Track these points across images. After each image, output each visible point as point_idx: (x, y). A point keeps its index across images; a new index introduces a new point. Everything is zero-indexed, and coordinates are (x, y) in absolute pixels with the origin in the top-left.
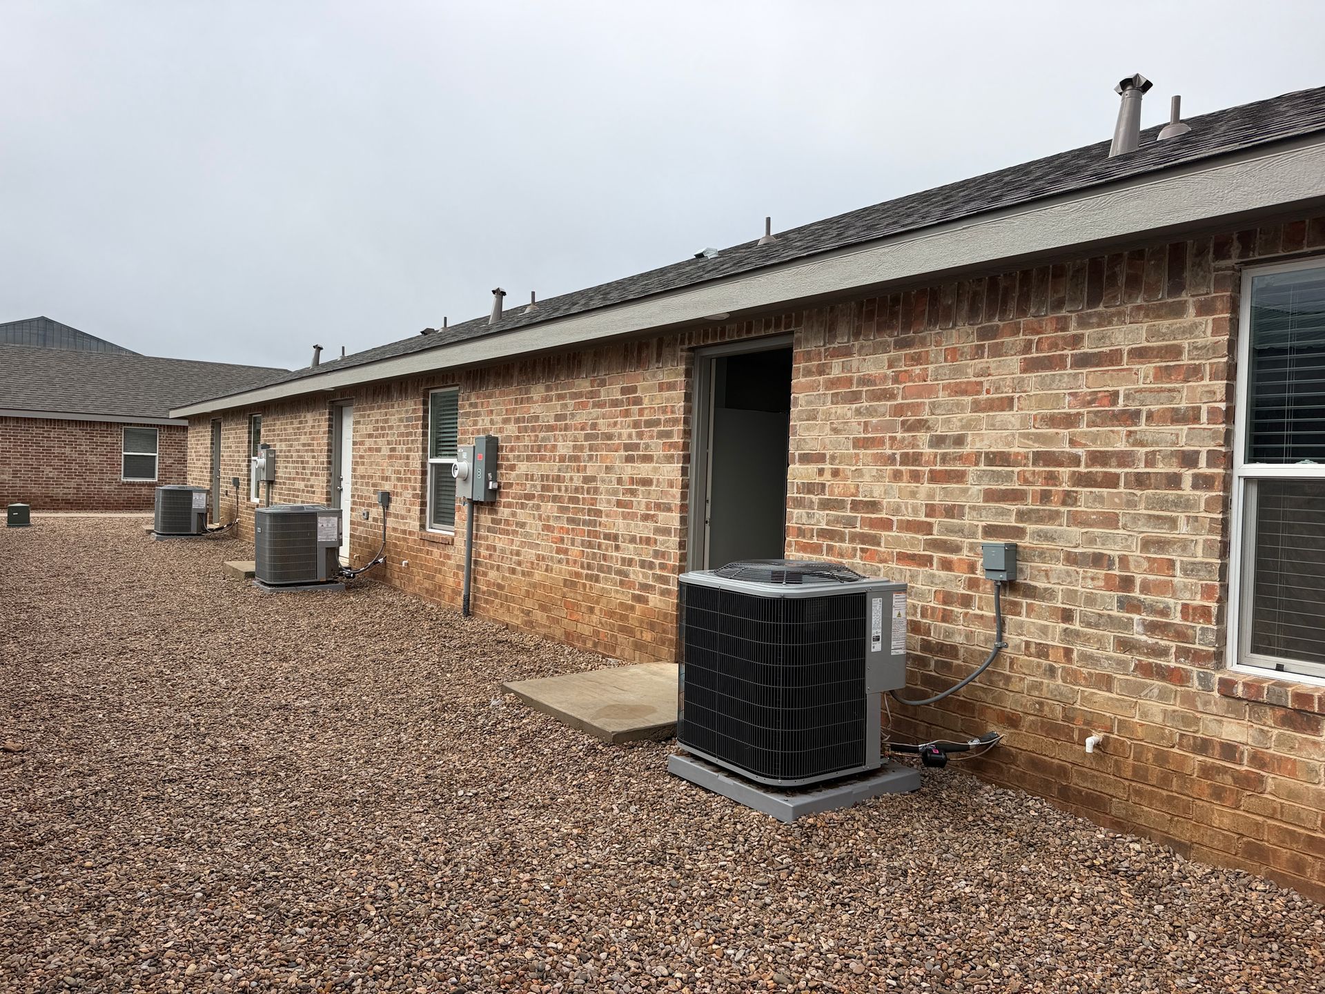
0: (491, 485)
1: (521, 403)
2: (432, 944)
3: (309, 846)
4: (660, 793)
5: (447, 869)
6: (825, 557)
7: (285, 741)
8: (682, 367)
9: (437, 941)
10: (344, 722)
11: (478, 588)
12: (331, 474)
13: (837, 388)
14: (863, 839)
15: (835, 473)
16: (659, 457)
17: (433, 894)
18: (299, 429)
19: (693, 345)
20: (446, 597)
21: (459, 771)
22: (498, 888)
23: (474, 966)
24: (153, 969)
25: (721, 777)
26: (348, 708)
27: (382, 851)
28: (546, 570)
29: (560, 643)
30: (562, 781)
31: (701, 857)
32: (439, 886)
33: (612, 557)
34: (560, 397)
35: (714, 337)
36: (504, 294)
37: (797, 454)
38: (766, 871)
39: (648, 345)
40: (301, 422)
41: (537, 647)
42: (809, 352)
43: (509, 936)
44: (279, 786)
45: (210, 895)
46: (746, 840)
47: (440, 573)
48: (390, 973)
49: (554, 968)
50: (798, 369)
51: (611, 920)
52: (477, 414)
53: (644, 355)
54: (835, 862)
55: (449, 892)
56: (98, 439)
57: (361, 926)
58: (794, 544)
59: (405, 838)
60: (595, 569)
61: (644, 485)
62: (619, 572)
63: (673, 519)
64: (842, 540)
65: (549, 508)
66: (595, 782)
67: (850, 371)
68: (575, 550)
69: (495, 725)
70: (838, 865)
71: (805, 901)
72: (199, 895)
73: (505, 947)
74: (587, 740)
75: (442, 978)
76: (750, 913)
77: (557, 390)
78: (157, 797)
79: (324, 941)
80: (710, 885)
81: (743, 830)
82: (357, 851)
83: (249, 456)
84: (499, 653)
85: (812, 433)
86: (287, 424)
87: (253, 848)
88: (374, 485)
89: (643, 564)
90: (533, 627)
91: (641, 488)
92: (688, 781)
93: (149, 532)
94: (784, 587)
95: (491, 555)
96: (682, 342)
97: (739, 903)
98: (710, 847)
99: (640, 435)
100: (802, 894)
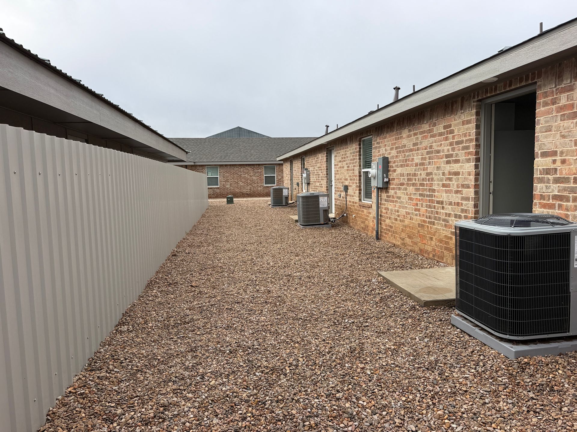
0: (386, 180)
1: (398, 140)
2: (306, 391)
3: (276, 336)
4: (443, 334)
5: (328, 356)
6: (557, 211)
7: (285, 290)
8: (474, 111)
9: (309, 390)
10: (311, 283)
11: (382, 227)
12: (328, 179)
13: (564, 111)
14: (561, 376)
15: (563, 162)
16: (463, 160)
17: (317, 367)
18: (317, 161)
19: (480, 98)
20: (370, 231)
21: (349, 311)
22: (347, 369)
23: (321, 405)
24: (201, 380)
25: (477, 330)
26: (314, 278)
27: (303, 343)
28: (410, 219)
29: (417, 254)
30: (395, 321)
31: (456, 370)
32: (320, 363)
33: (440, 212)
34: (415, 134)
35: (491, 92)
36: (399, 89)
37: (539, 152)
38: (491, 384)
39: (456, 102)
40: (317, 158)
41: (406, 255)
42: (546, 92)
43: (342, 394)
44: (275, 309)
45: (232, 352)
46: (484, 365)
47: (367, 220)
48: (285, 401)
49: (358, 414)
50: (540, 103)
51: (396, 395)
52: (380, 147)
53: (454, 107)
54: (537, 386)
55: (324, 367)
56: (256, 171)
57: (282, 376)
58: (538, 204)
59: (316, 339)
60: (433, 219)
61: (455, 175)
62: (444, 220)
63: (471, 193)
64: (568, 201)
65: (411, 189)
66: (411, 324)
67: (572, 100)
68: (423, 209)
69: (371, 291)
70: (538, 388)
71: (511, 405)
72: (228, 351)
73: (338, 399)
74: (411, 303)
75: (304, 408)
76: (474, 406)
77: (413, 131)
78: (231, 309)
79: (265, 380)
80: (456, 386)
81: (484, 359)
82: (293, 341)
83: (302, 174)
84: (386, 257)
85: (548, 140)
86: (313, 160)
87: (255, 334)
88: (342, 183)
89: (456, 216)
90: (405, 246)
91: (454, 177)
92: (460, 330)
93: (270, 205)
94: (512, 229)
95: (386, 212)
96: (474, 98)
97: (469, 399)
98: (462, 366)
99: (453, 149)
100: (510, 401)
